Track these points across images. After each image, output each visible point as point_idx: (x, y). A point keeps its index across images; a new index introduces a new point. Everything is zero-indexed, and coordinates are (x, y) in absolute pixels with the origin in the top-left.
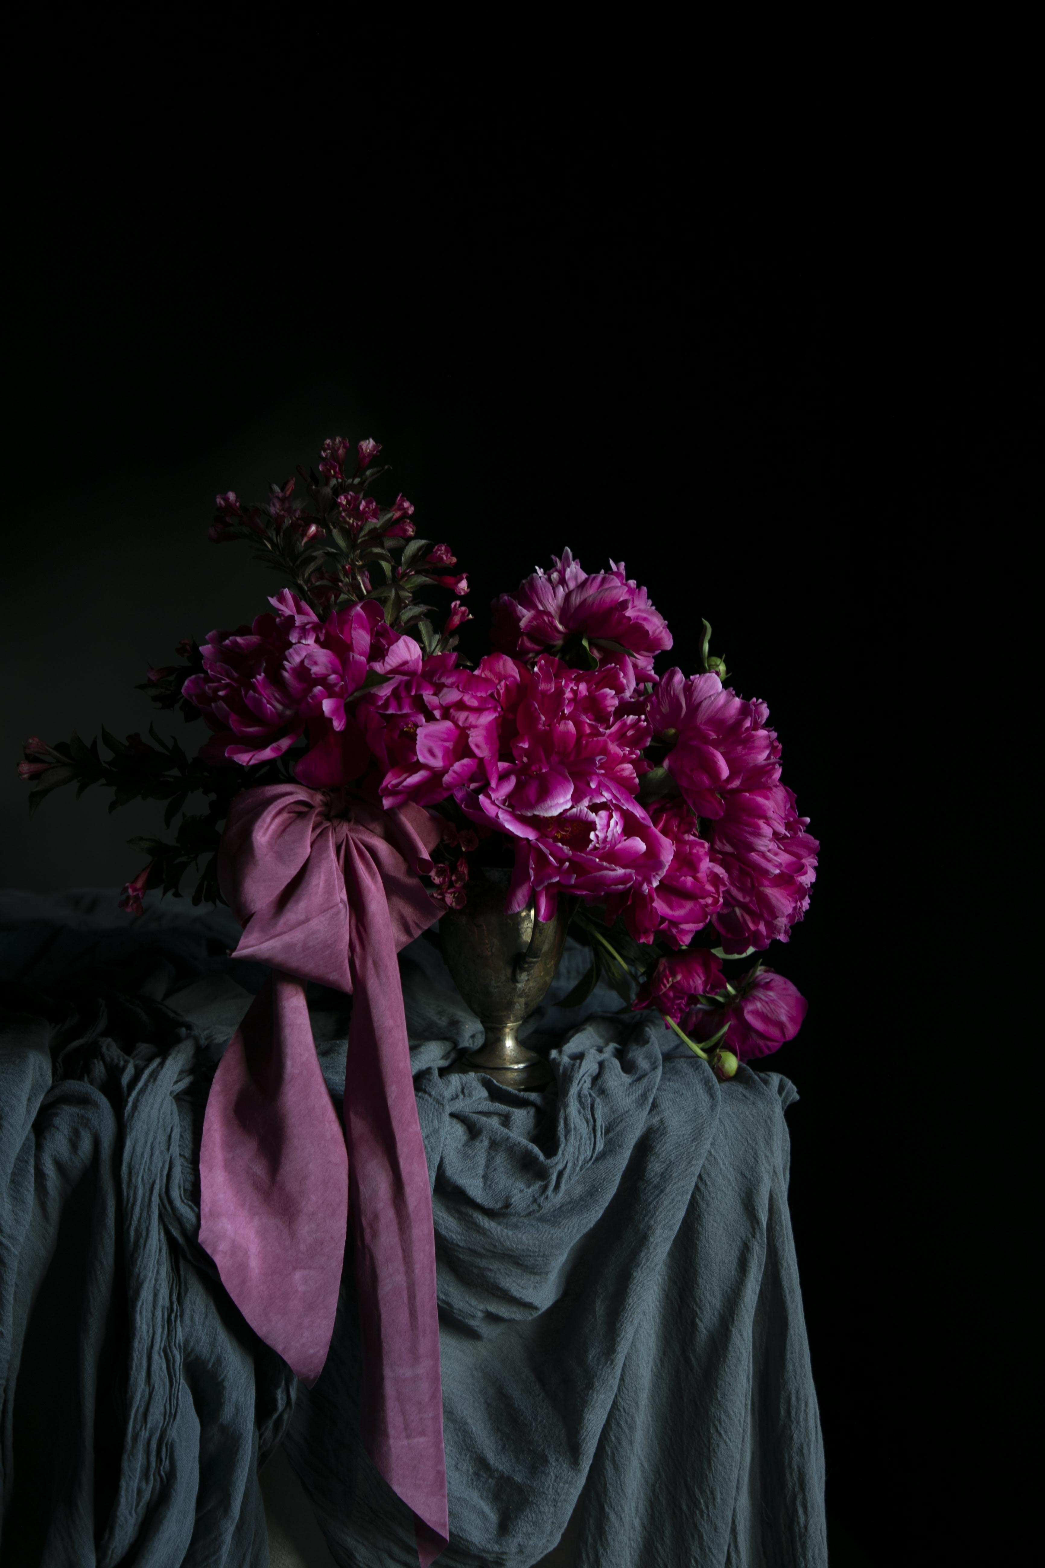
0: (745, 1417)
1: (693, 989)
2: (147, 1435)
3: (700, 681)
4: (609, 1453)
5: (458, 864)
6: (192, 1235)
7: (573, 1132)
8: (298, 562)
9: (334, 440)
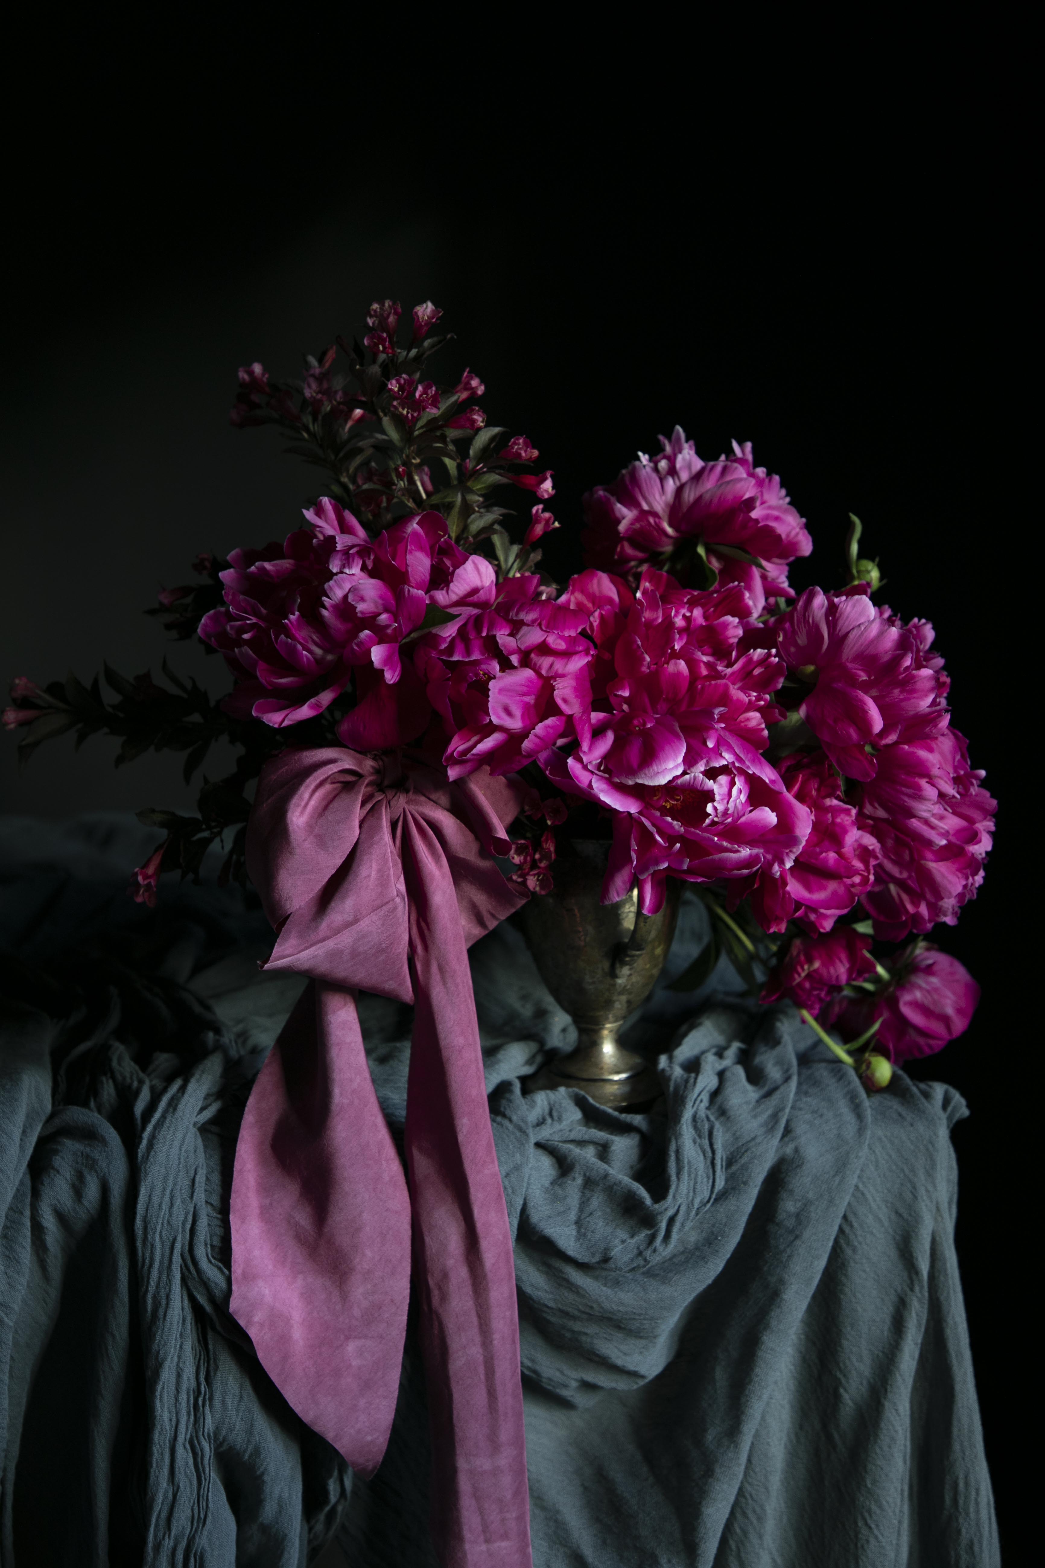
0: (902, 1505)
1: (834, 978)
2: (172, 1544)
3: (846, 607)
4: (734, 1547)
5: (542, 839)
6: (222, 1303)
7: (686, 1168)
8: (341, 455)
9: (382, 305)
